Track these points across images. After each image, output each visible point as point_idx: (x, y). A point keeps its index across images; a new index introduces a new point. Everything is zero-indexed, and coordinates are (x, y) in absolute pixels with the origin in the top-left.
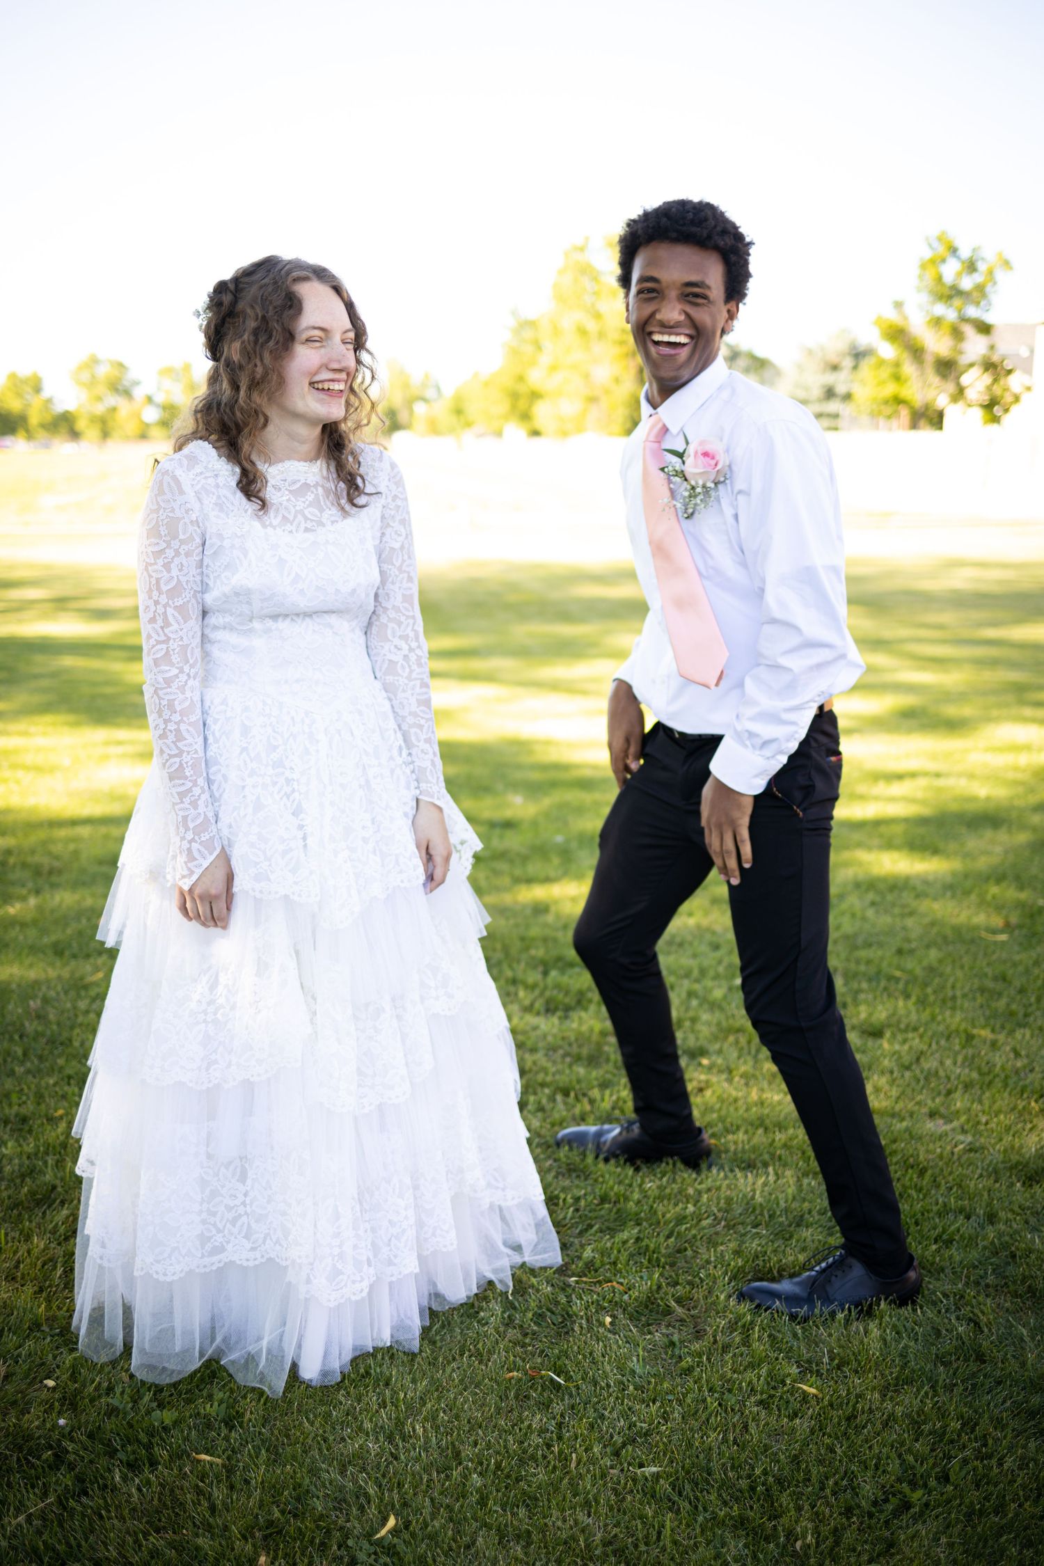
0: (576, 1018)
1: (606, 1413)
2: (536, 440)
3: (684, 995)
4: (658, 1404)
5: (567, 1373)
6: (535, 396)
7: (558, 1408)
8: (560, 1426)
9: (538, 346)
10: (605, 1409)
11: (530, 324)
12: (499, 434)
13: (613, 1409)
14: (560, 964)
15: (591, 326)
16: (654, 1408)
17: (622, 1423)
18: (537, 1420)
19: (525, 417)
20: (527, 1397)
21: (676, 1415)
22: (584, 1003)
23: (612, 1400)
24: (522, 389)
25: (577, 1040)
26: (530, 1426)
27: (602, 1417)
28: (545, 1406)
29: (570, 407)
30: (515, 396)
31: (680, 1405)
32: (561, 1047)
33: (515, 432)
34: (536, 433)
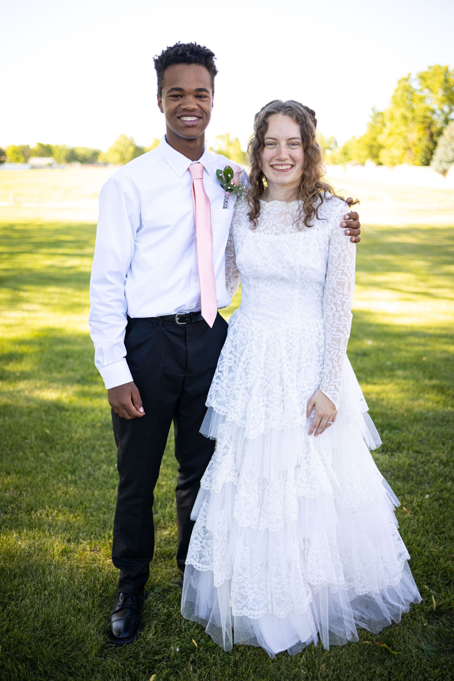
0: (397, 456)
1: (413, 670)
2: (380, 167)
3: (449, 448)
4: (439, 669)
5: (393, 645)
6: (381, 147)
7: (388, 663)
8: (390, 673)
9: (384, 125)
10: (412, 668)
11: (380, 114)
12: (363, 164)
13: (416, 669)
14: (389, 428)
15: (409, 115)
16: (437, 671)
17: (421, 677)
18: (379, 669)
19: (375, 156)
20: (373, 655)
21: (448, 676)
22: (401, 448)
23: (415, 663)
24: (375, 144)
25: (397, 468)
26: (375, 672)
27: (410, 671)
28: (382, 662)
29: (397, 152)
30: (371, 147)
31: (450, 671)
32: (389, 471)
33: (371, 164)
34: (380, 164)
